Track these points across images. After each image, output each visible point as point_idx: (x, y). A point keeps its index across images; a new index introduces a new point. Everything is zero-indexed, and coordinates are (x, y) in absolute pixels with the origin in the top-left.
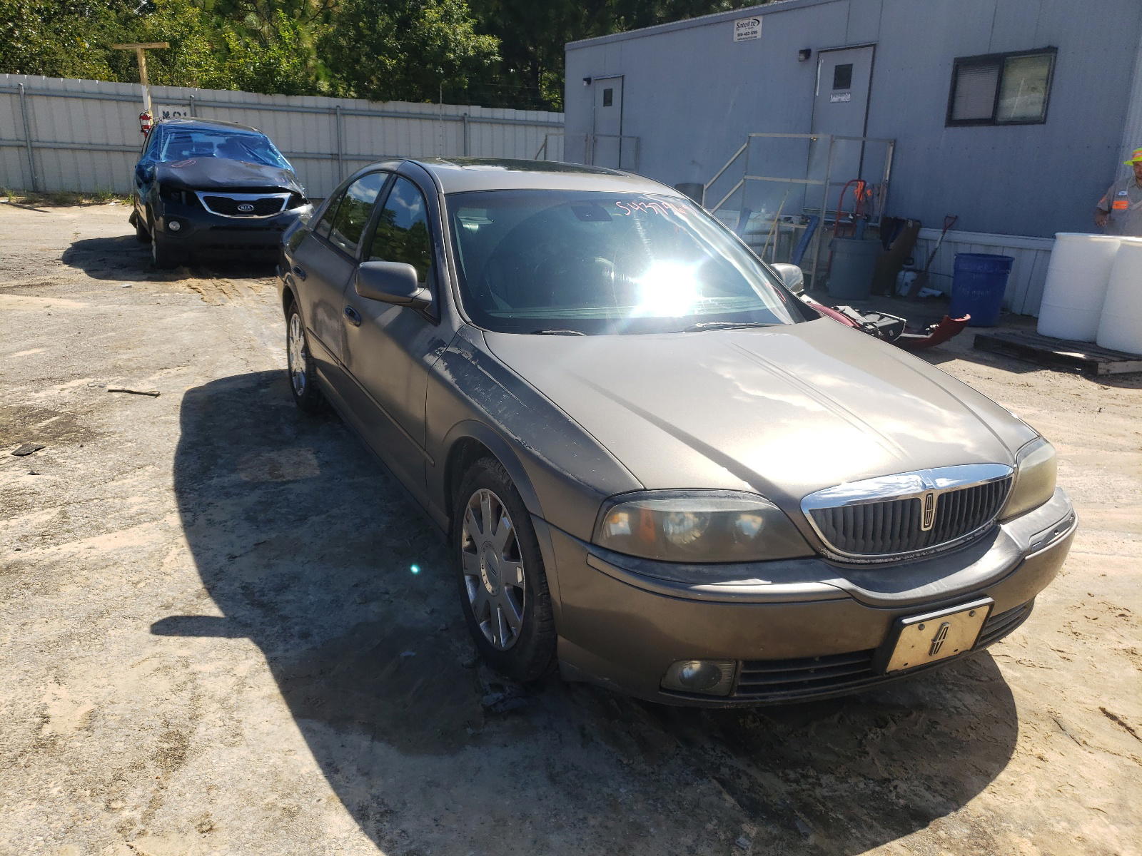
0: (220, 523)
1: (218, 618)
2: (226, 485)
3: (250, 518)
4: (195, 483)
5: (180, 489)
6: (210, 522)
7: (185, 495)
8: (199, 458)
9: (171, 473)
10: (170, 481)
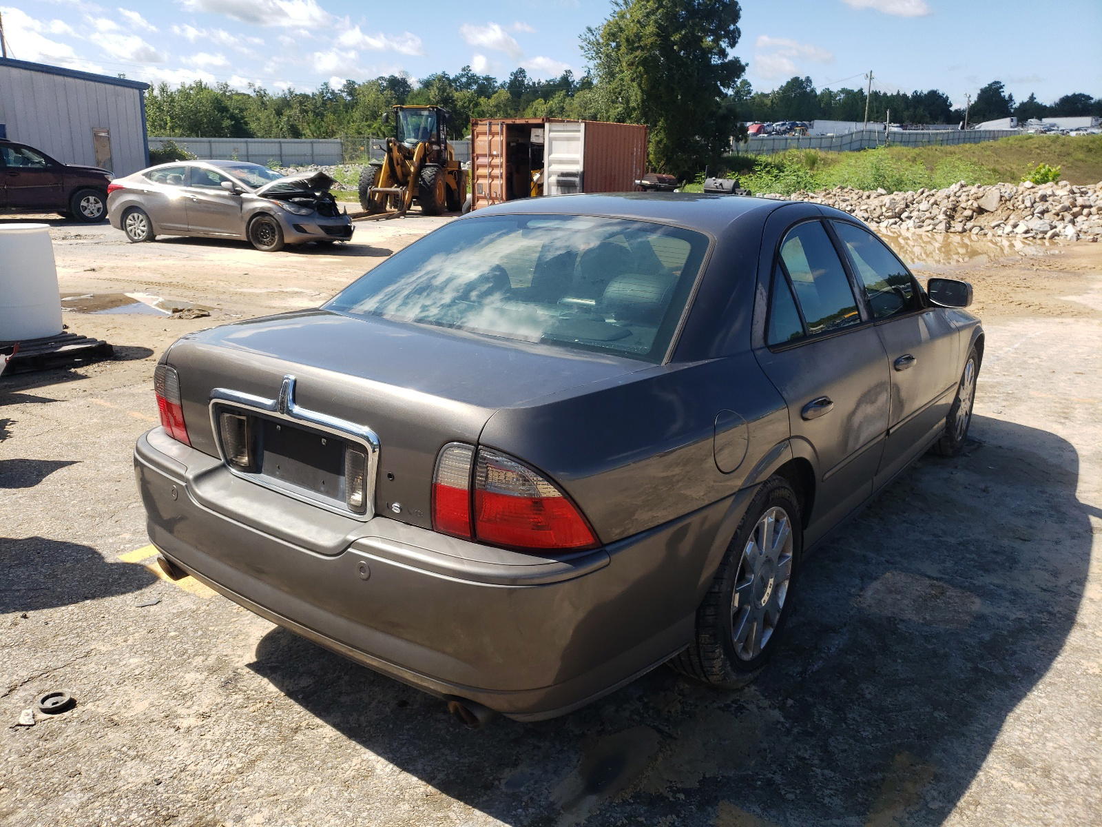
0: (1046, 570)
1: (1094, 516)
2: (1008, 604)
3: (1012, 561)
4: (1042, 622)
5: (1068, 620)
6: (1055, 574)
7: (1066, 612)
8: (1015, 653)
9: (1067, 648)
10: (1075, 638)
